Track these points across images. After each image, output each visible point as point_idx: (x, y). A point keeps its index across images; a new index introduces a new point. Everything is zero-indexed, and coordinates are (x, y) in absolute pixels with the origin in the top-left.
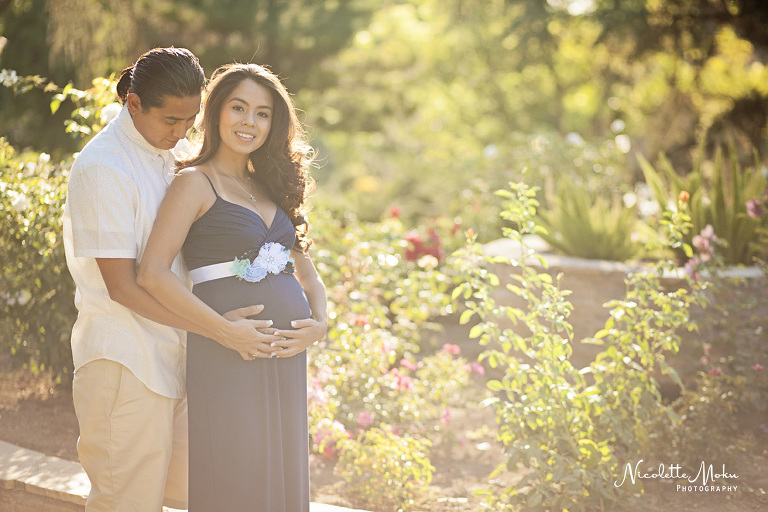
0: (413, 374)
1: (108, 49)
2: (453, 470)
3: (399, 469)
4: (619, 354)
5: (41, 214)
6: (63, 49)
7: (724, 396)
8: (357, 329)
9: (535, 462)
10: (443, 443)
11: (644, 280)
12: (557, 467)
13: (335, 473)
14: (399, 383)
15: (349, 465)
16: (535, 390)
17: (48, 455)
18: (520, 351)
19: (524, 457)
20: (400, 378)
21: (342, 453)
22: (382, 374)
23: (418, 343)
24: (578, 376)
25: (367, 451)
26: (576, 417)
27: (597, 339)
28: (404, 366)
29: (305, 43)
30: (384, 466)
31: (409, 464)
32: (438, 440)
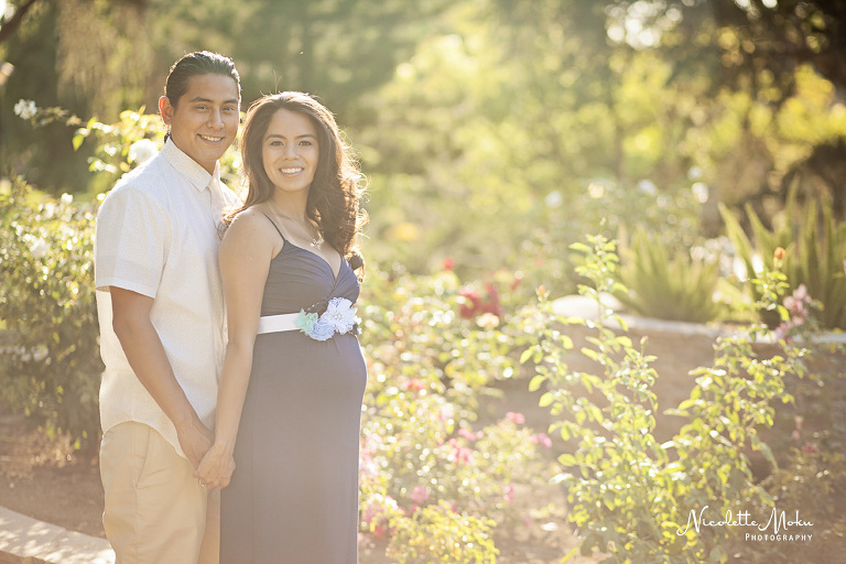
0: (472, 445)
1: (122, 79)
2: (517, 553)
3: (459, 552)
4: (706, 427)
5: (63, 261)
6: (73, 78)
7: (820, 475)
8: (410, 395)
9: (613, 546)
10: (505, 522)
11: (734, 345)
12: (637, 552)
13: (387, 555)
14: (457, 456)
15: (403, 546)
16: (612, 466)
17: (68, 529)
18: (596, 421)
19: (601, 541)
20: (459, 450)
21: (396, 532)
22: (438, 445)
23: (475, 411)
24: (660, 451)
25: (424, 531)
26: (658, 496)
27: (681, 410)
28: (462, 436)
29: (340, 76)
30: (443, 548)
31: (470, 545)
32: (500, 518)
